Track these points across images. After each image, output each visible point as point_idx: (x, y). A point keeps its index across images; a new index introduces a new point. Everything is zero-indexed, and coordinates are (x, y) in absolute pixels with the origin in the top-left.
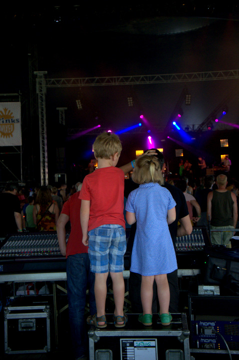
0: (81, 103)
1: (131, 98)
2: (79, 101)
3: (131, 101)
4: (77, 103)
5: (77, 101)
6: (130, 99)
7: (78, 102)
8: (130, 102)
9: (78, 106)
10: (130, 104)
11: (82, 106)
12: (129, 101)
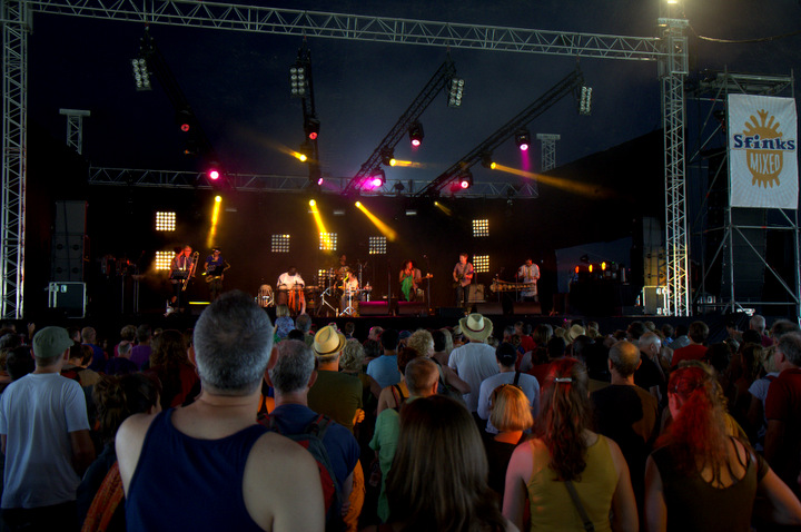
0: (148, 71)
1: (301, 71)
2: (142, 62)
3: (301, 78)
4: (136, 69)
5: (135, 63)
6: (297, 74)
7: (139, 66)
8: (298, 81)
9: (138, 77)
10: (298, 88)
11: (150, 78)
12: (294, 78)
